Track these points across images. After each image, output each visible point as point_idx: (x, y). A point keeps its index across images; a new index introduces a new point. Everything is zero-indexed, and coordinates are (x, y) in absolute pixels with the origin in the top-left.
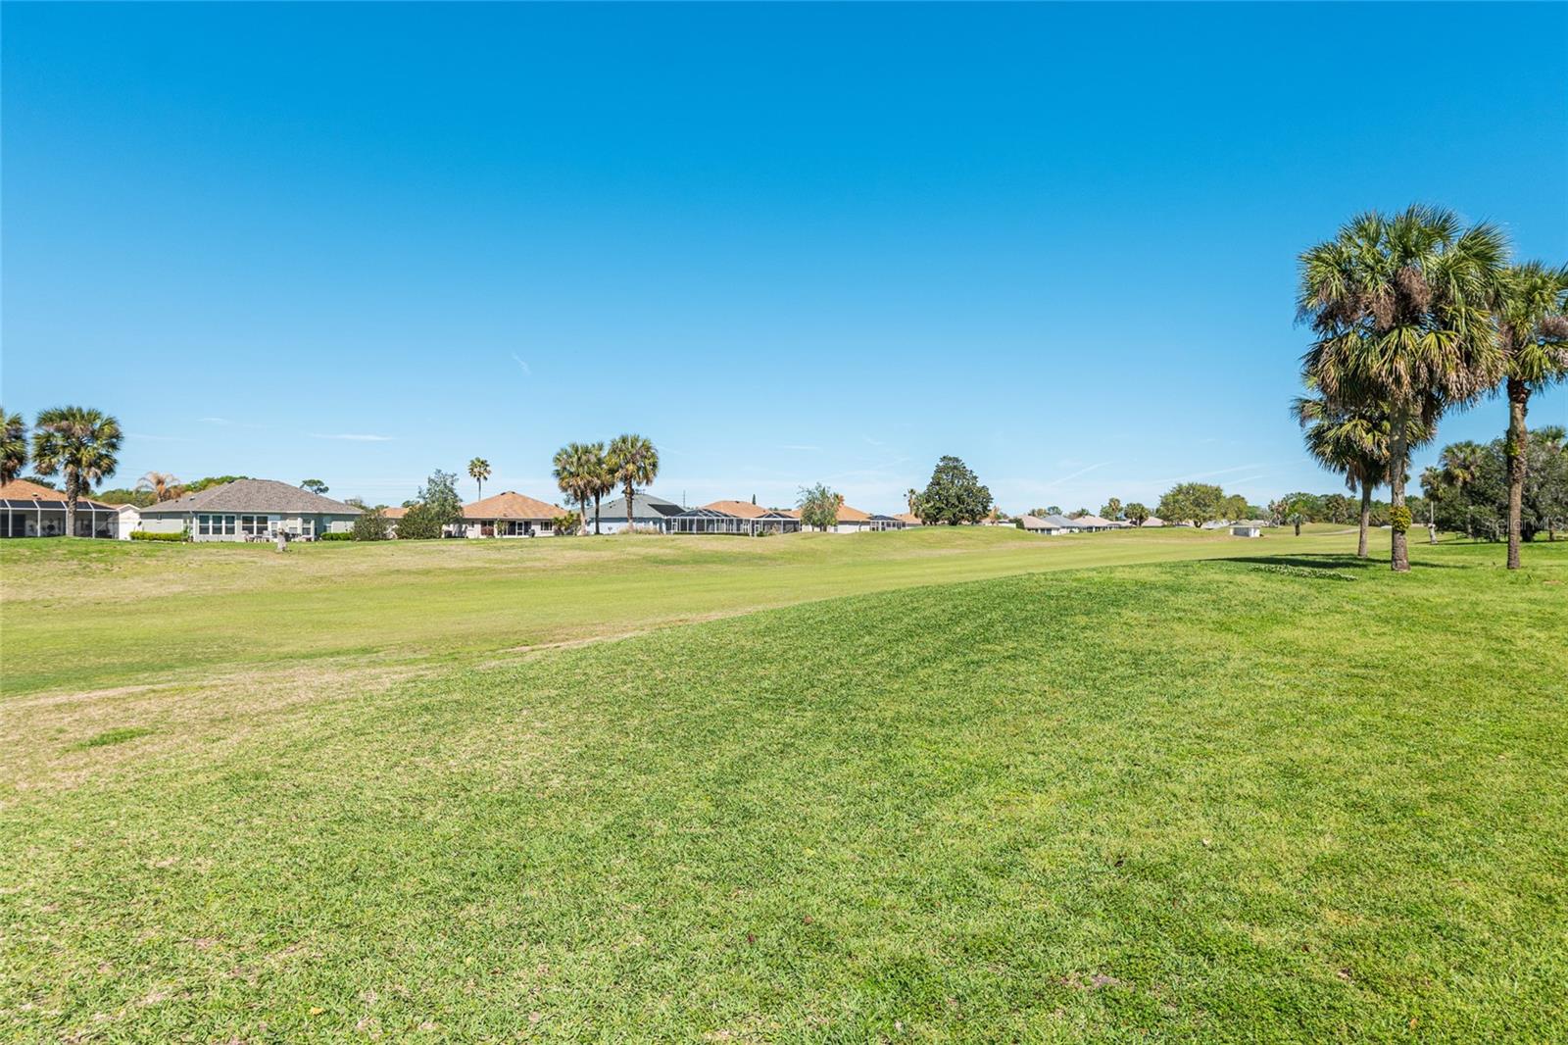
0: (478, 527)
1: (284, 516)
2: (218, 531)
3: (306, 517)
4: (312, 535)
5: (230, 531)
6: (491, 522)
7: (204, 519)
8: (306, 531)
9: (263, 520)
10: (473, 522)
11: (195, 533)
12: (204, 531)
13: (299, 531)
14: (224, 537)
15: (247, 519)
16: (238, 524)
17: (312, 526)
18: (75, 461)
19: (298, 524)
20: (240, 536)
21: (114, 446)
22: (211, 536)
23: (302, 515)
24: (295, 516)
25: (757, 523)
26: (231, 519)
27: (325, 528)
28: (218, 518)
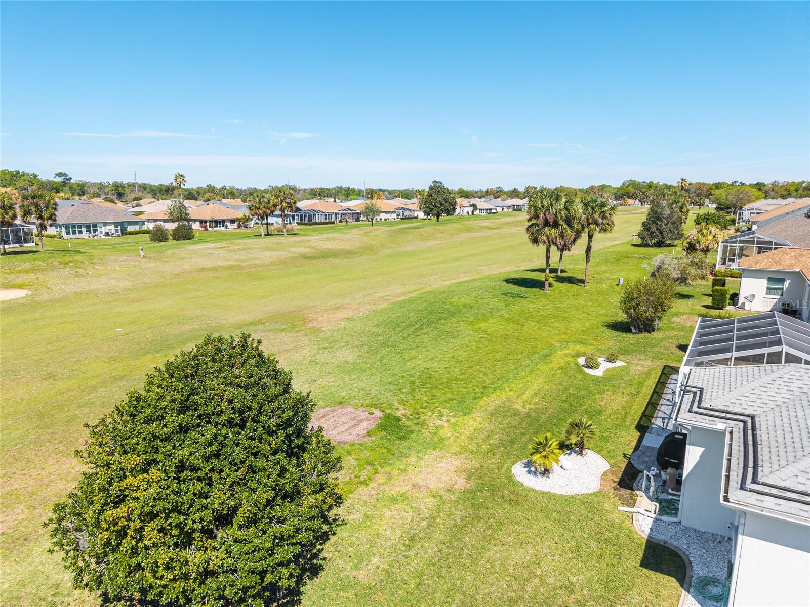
0: (198, 223)
1: (105, 224)
2: (74, 233)
3: (116, 224)
4: (120, 233)
5: (80, 232)
6: (205, 221)
7: (67, 227)
8: (117, 231)
9: (95, 226)
10: (195, 221)
11: (64, 234)
12: (68, 233)
13: (113, 231)
14: (78, 235)
15: (88, 226)
16: (84, 229)
17: (119, 228)
18: (40, 217)
19: (112, 228)
20: (85, 235)
21: (55, 209)
22: (72, 236)
23: (114, 223)
24: (110, 223)
25: (338, 214)
26: (80, 226)
27: (125, 229)
28: (74, 227)
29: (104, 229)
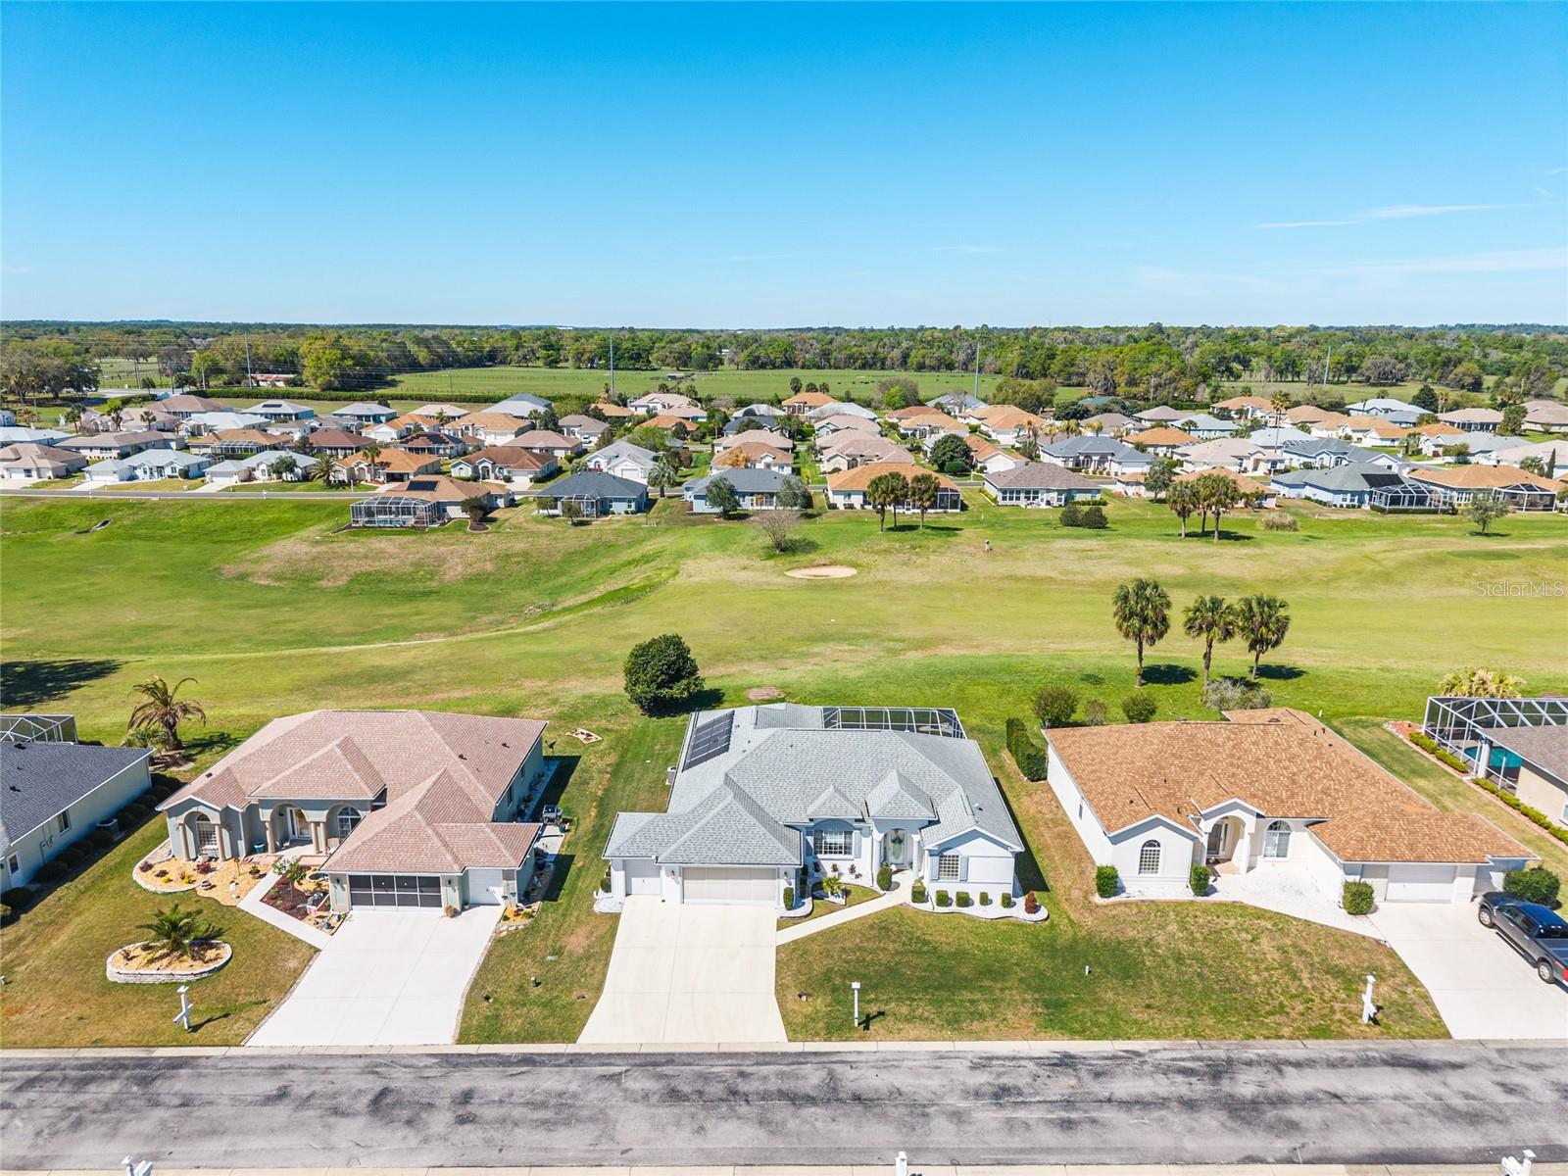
1: (1049, 491)
2: (1011, 499)
3: (1060, 492)
4: (1063, 503)
5: (1018, 499)
7: (1004, 492)
8: (1059, 500)
11: (999, 499)
12: (1004, 499)
13: (1055, 500)
14: (1014, 502)
15: (1028, 492)
16: (1022, 495)
17: (1063, 497)
19: (1054, 496)
20: (1023, 503)
22: (1008, 502)
23: (1057, 491)
24: (1054, 491)
25: (1500, 493)
26: (1018, 492)
27: (1073, 498)
28: (1012, 492)
29: (1046, 497)
